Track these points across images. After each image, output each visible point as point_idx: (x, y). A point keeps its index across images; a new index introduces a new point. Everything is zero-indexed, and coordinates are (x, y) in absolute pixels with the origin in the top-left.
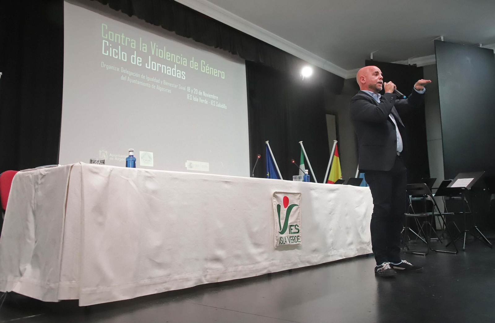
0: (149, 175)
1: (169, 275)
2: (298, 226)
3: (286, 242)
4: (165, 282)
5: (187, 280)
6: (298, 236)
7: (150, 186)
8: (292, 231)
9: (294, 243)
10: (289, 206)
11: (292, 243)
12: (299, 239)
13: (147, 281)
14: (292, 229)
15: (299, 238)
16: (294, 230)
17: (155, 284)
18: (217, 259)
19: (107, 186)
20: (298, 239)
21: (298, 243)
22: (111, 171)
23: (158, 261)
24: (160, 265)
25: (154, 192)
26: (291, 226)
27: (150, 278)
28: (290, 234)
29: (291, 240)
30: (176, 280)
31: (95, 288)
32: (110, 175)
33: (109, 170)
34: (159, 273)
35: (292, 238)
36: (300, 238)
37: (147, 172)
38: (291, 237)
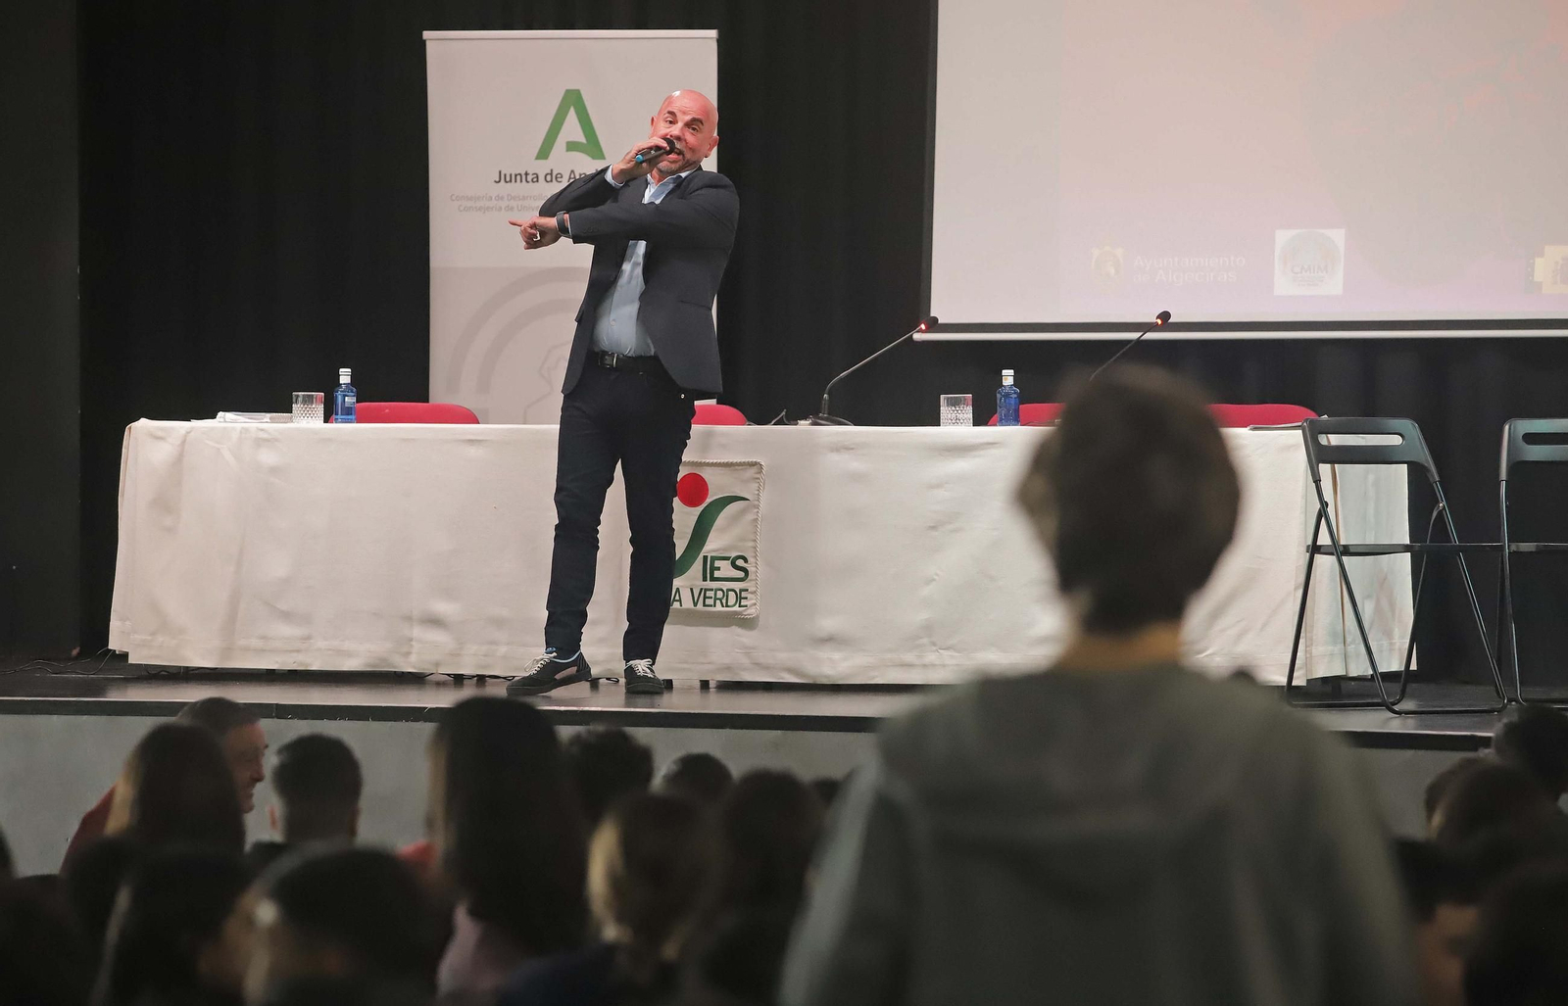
0: (265, 436)
1: (308, 638)
2: (746, 561)
3: (680, 601)
4: (298, 651)
5: (349, 654)
6: (741, 591)
7: (268, 457)
8: (717, 574)
9: (719, 608)
10: (708, 501)
11: (704, 605)
12: (746, 598)
13: (255, 643)
14: (719, 569)
15: (744, 594)
16: (725, 569)
17: (273, 651)
18: (434, 622)
19: (179, 460)
20: (739, 598)
21: (736, 608)
22: (188, 433)
23: (283, 606)
24: (287, 616)
25: (274, 470)
26: (713, 559)
27: (264, 638)
28: (705, 579)
29: (705, 598)
30: (319, 649)
31: (149, 638)
32: (184, 442)
33: (183, 432)
34: (286, 630)
35: (709, 594)
36: (749, 596)
37: (262, 430)
38: (706, 590)
